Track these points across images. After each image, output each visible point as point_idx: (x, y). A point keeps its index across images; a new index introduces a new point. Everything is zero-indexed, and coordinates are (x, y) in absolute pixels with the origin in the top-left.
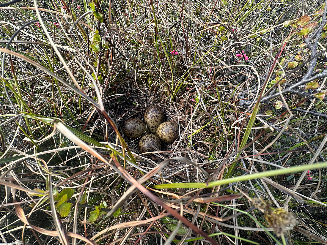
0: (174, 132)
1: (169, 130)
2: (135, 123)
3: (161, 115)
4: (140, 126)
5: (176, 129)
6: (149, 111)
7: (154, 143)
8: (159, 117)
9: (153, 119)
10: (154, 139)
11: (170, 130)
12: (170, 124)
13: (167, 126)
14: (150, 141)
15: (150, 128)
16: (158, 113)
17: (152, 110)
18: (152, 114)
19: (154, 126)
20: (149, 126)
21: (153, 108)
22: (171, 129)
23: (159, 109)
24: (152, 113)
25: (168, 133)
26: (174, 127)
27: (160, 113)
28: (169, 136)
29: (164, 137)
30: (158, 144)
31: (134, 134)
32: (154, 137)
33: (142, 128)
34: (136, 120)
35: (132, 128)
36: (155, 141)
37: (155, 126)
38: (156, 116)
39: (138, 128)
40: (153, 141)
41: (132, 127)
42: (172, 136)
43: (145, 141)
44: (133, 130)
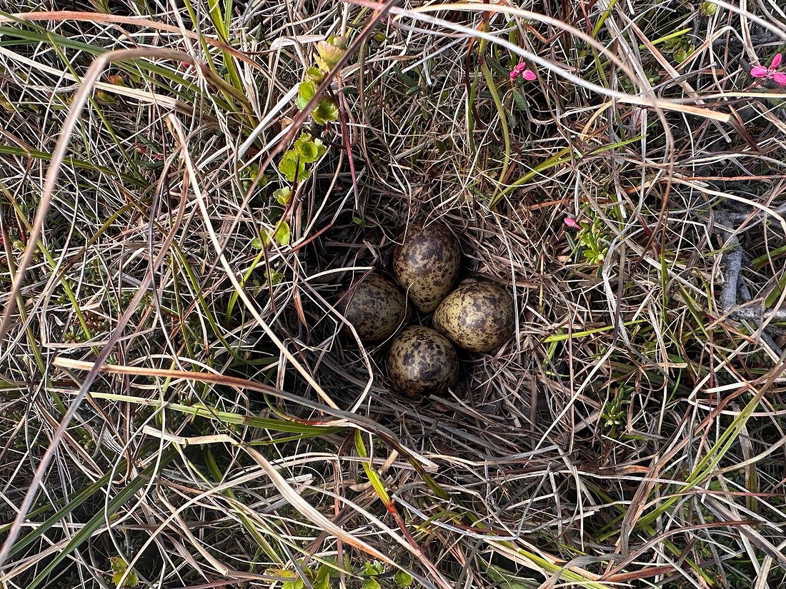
0: (499, 329)
1: (484, 322)
2: (373, 302)
3: (453, 262)
4: (388, 309)
5: (508, 318)
6: (414, 252)
7: (442, 366)
8: (447, 271)
9: (429, 280)
10: (440, 353)
11: (488, 324)
12: (487, 302)
13: (479, 309)
14: (428, 360)
15: (417, 302)
16: (444, 259)
17: (424, 248)
18: (425, 266)
21: (426, 244)
22: (491, 318)
23: (446, 244)
24: (426, 261)
25: (483, 331)
26: (501, 312)
27: (450, 258)
28: (483, 340)
29: (469, 342)
30: (452, 368)
31: (371, 333)
32: (438, 347)
33: (393, 312)
34: (375, 290)
35: (366, 318)
36: (443, 359)
37: (434, 298)
38: (440, 269)
39: (383, 314)
40: (438, 359)
41: (366, 314)
42: (495, 339)
43: (413, 362)
44: (369, 324)
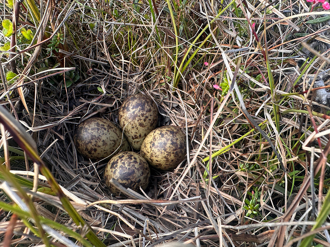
0: (175, 150)
1: (165, 144)
2: (98, 129)
3: (151, 113)
4: (108, 136)
5: (181, 143)
6: (128, 105)
7: (136, 171)
8: (147, 117)
9: (136, 122)
10: (135, 162)
11: (168, 145)
12: (169, 133)
13: (163, 135)
14: (126, 165)
15: (130, 139)
16: (146, 109)
17: (134, 102)
18: (134, 112)
19: (138, 135)
20: (127, 134)
21: (136, 101)
22: (170, 142)
23: (148, 102)
24: (134, 110)
25: (165, 150)
26: (177, 139)
27: (150, 111)
28: (165, 157)
29: (156, 159)
30: (143, 173)
31: (95, 150)
32: (135, 158)
33: (112, 139)
34: (101, 123)
35: (92, 139)
36: (137, 166)
37: (140, 136)
38: (143, 115)
39: (104, 138)
40: (134, 166)
41: (92, 136)
42: (172, 157)
43: (116, 166)
44: (94, 142)
